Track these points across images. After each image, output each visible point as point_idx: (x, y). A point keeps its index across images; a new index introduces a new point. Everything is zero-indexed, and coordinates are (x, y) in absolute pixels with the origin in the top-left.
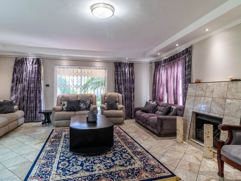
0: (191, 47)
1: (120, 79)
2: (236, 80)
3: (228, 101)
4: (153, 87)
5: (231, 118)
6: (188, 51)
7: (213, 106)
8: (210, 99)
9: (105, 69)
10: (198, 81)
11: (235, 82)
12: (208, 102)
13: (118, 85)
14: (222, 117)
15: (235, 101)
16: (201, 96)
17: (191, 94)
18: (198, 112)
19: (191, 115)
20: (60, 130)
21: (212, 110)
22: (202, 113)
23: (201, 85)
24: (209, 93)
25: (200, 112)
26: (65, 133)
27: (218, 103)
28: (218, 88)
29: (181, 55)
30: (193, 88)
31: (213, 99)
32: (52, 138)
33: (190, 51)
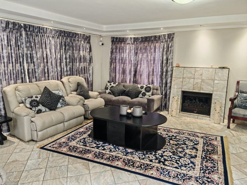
0: (174, 34)
2: (224, 68)
3: (216, 82)
5: (219, 93)
6: (171, 36)
7: (203, 85)
8: (200, 81)
10: (178, 65)
11: (221, 69)
14: (212, 93)
15: (221, 82)
16: (190, 78)
17: (177, 76)
18: (188, 90)
19: (180, 94)
20: (54, 145)
21: (203, 88)
22: (192, 91)
23: (189, 69)
24: (198, 76)
25: (191, 91)
26: (73, 143)
27: (207, 83)
28: (206, 72)
29: (161, 38)
30: (180, 71)
31: (203, 81)
32: (83, 155)
33: (173, 38)
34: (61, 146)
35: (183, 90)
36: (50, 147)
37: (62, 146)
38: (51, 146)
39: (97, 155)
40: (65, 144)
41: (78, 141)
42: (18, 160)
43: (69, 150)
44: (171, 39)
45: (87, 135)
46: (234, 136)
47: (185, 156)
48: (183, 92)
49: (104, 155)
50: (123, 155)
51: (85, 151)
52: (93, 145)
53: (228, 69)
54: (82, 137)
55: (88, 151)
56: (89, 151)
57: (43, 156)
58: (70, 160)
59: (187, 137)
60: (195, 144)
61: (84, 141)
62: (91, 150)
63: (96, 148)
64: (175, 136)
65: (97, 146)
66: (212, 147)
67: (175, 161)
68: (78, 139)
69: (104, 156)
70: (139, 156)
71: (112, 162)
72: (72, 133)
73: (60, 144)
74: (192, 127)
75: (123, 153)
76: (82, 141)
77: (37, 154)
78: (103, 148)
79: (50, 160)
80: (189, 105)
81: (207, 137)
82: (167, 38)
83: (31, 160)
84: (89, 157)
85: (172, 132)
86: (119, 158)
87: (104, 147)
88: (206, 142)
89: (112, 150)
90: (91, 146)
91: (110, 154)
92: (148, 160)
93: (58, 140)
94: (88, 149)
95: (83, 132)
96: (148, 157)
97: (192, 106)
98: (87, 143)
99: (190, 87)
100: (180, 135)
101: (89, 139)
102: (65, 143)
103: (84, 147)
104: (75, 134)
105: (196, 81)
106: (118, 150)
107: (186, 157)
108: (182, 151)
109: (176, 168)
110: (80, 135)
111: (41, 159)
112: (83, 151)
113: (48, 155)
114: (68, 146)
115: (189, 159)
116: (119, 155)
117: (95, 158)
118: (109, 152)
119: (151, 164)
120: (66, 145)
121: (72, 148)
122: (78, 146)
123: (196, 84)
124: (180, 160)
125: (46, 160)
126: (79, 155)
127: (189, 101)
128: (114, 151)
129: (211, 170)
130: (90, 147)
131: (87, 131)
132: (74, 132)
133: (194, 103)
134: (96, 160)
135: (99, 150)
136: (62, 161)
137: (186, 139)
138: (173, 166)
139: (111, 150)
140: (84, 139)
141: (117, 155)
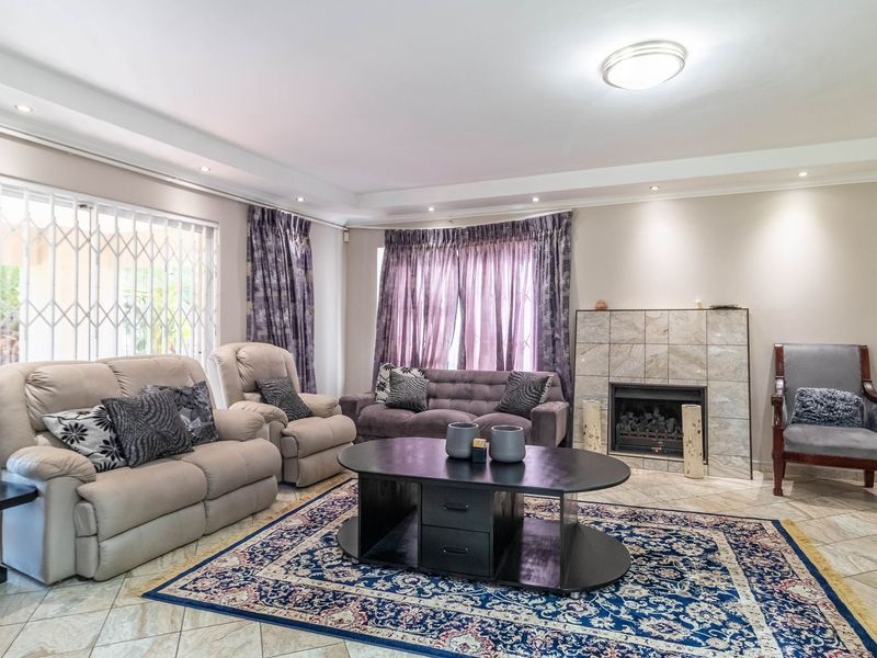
0: (570, 214)
1: (274, 281)
2: (726, 308)
3: (712, 350)
4: (379, 318)
5: (727, 384)
6: (563, 223)
7: (673, 363)
8: (663, 349)
9: (210, 230)
10: (602, 305)
11: (723, 312)
12: (656, 356)
13: (268, 309)
14: (703, 384)
15: (730, 350)
16: (632, 342)
17: (591, 338)
18: (628, 381)
19: (606, 392)
20: (197, 579)
21: (674, 372)
22: (643, 382)
23: (625, 316)
24: (656, 336)
25: (637, 382)
26: (271, 572)
27: (686, 356)
28: (681, 322)
29: (531, 228)
30: (599, 323)
31: (672, 350)
32: (319, 614)
33: (568, 225)
34: (228, 584)
35: (613, 380)
36: (183, 588)
37: (232, 582)
38: (188, 587)
39: (371, 611)
40: (239, 574)
41: (289, 563)
42: (50, 650)
43: (261, 597)
44: (563, 228)
45: (318, 539)
46: (812, 519)
47: (697, 596)
48: (615, 388)
49: (402, 610)
50: (473, 606)
51: (321, 597)
52: (349, 574)
53: (745, 312)
54: (301, 549)
55: (334, 598)
56: (338, 600)
57: (154, 629)
58: (269, 638)
59: (670, 527)
60: (707, 551)
61: (311, 560)
62: (346, 593)
63: (362, 584)
64: (628, 529)
65: (365, 579)
66: (767, 557)
67: (672, 617)
68: (287, 556)
69: (402, 614)
70: (534, 605)
71: (438, 637)
72: (263, 535)
73: (222, 575)
74: (664, 496)
75: (472, 599)
76: (304, 560)
77: (132, 618)
78: (389, 585)
79: (189, 642)
80: (633, 430)
81: (730, 526)
82: (550, 225)
83: (108, 645)
84: (345, 619)
85: (609, 515)
86: (460, 621)
87: (391, 581)
88: (736, 540)
89: (426, 589)
90: (343, 579)
91: (422, 603)
92: (574, 620)
93: (214, 563)
94: (334, 592)
95: (300, 528)
96: (569, 608)
97: (644, 430)
98: (324, 567)
99: (634, 370)
100: (643, 525)
101: (330, 554)
102: (240, 570)
103: (316, 583)
104: (272, 539)
105: (652, 350)
106: (447, 588)
107: (701, 598)
108: (678, 580)
109: (687, 642)
110: (291, 539)
111: (149, 641)
112: (316, 600)
113: (178, 620)
114: (253, 580)
115: (718, 607)
116: (460, 608)
117: (366, 624)
118: (418, 599)
119: (590, 637)
120: (246, 579)
121: (270, 589)
122: (293, 580)
123: (652, 361)
124: (688, 611)
125: (170, 643)
126: (304, 615)
127: (631, 415)
128: (434, 594)
129: (816, 642)
130: (340, 582)
131: (316, 527)
132: (270, 531)
133: (650, 421)
134: (371, 630)
135: (376, 593)
136: (239, 642)
137: (667, 534)
138: (675, 638)
139: (421, 592)
140: (311, 552)
141: (450, 607)
